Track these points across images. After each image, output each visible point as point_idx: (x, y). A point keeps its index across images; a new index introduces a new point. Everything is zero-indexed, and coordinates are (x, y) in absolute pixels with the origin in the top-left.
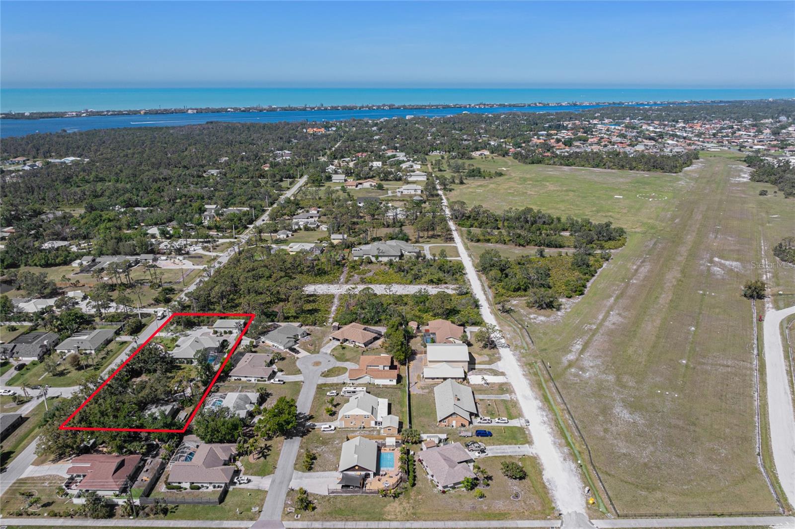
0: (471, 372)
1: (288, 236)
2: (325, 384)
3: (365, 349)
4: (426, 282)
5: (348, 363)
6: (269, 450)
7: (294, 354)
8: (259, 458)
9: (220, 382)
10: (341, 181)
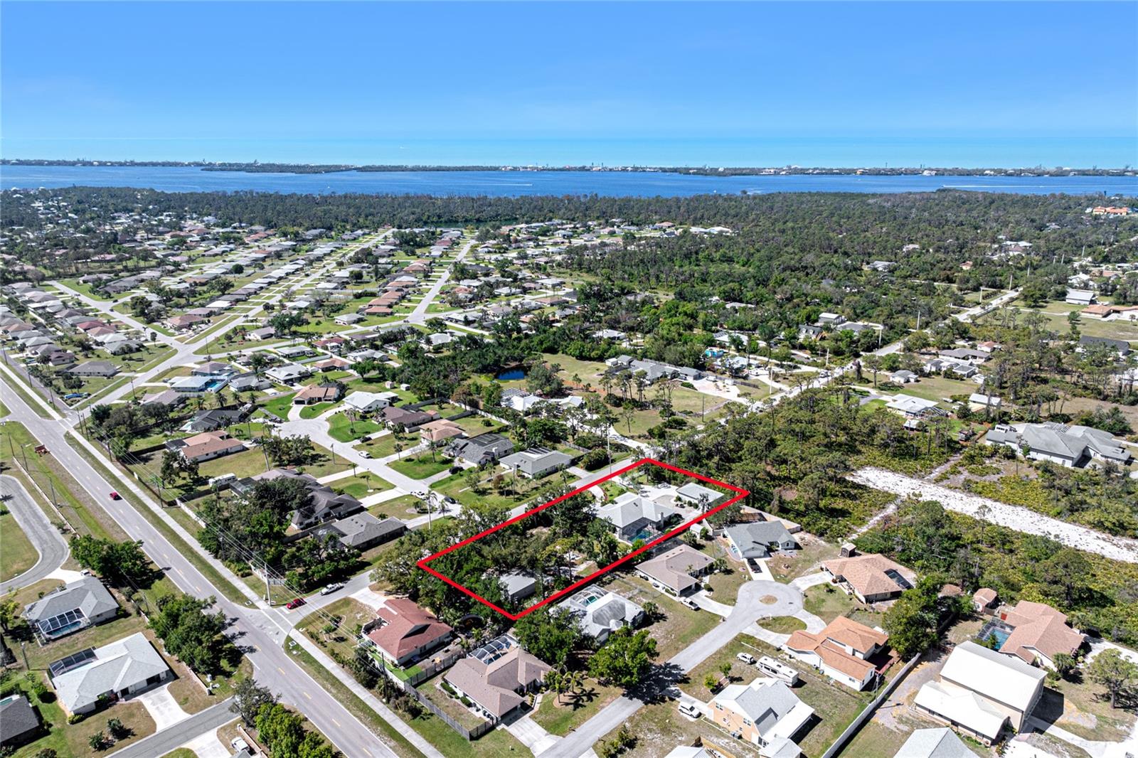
0: (1028, 735)
1: (908, 381)
2: (752, 637)
3: (862, 607)
4: (1089, 523)
5: (817, 618)
6: (590, 699)
7: (750, 570)
8: (567, 704)
9: (622, 572)
10: (1083, 303)
